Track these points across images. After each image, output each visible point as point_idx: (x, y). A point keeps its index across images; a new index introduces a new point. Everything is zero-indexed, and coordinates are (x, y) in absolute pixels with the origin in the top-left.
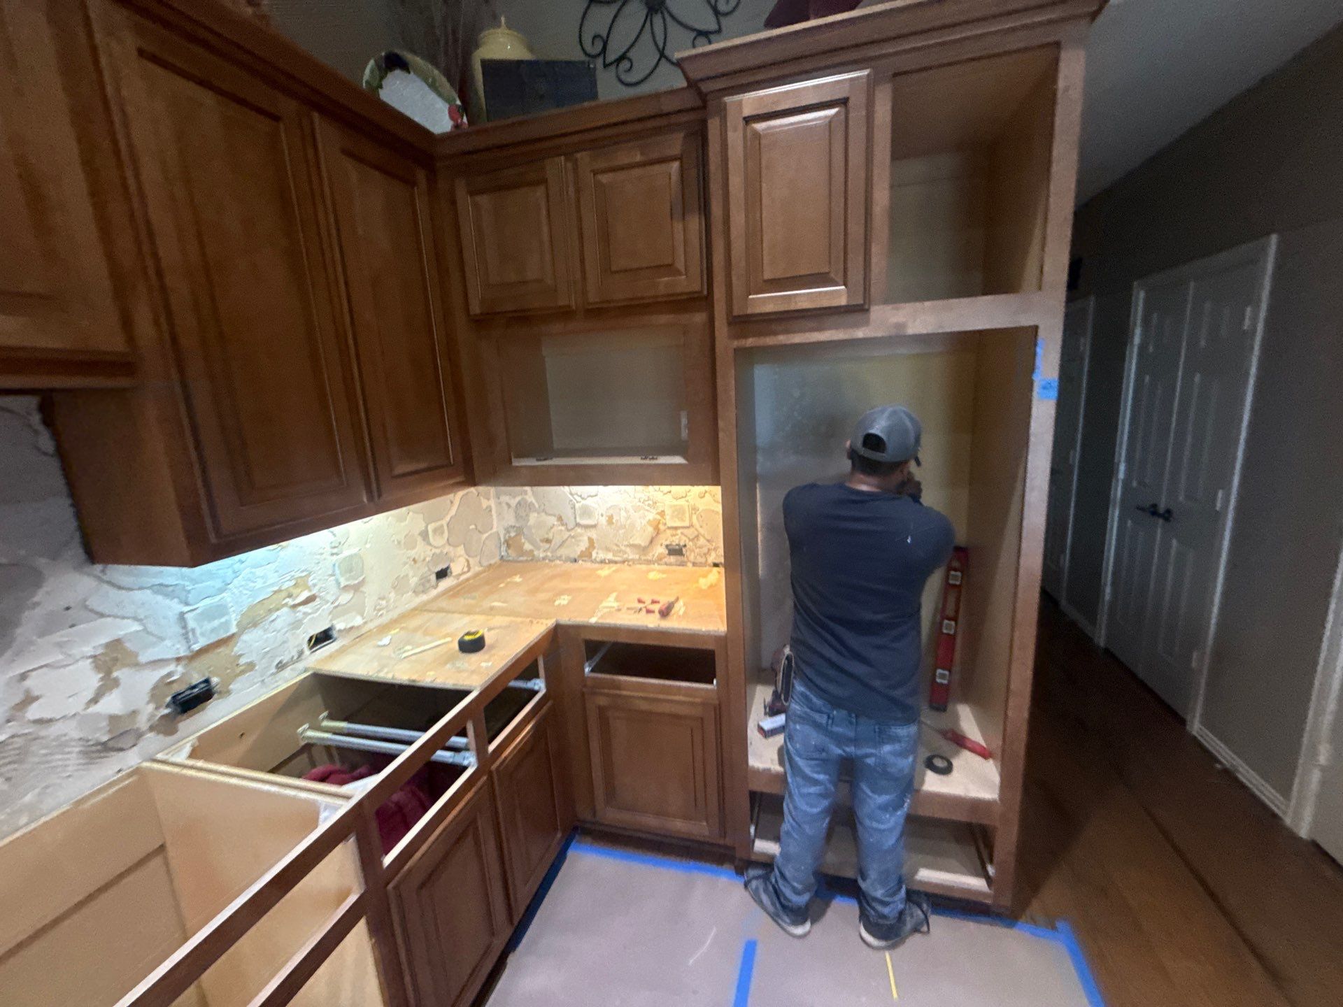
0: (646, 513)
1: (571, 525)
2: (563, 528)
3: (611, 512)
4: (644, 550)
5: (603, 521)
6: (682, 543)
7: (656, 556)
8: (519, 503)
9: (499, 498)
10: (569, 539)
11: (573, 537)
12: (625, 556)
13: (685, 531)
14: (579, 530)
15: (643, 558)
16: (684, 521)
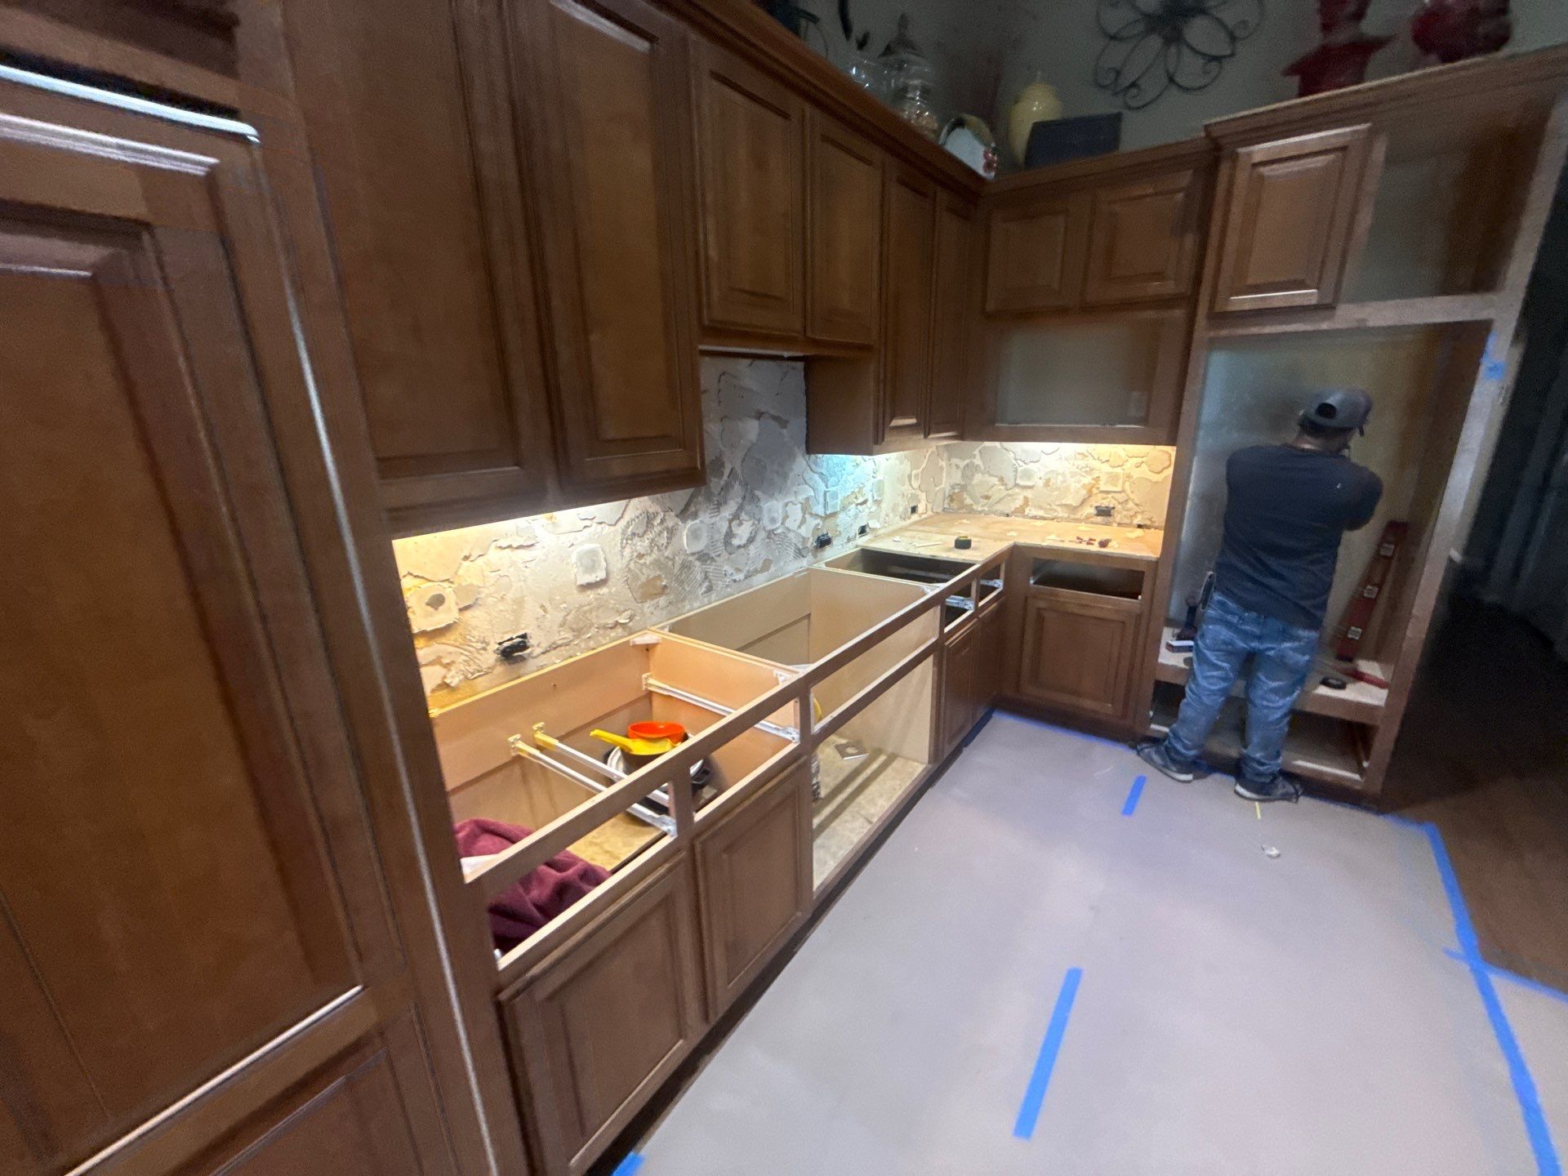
0: (1082, 478)
1: (1011, 484)
2: (1002, 488)
3: (1049, 475)
4: (1074, 509)
5: (1041, 483)
6: (1112, 506)
7: (1085, 514)
8: (967, 465)
9: (950, 460)
10: (1006, 497)
11: (1010, 495)
12: (1055, 514)
13: (1117, 496)
14: (1017, 490)
15: (1071, 516)
16: (1116, 486)
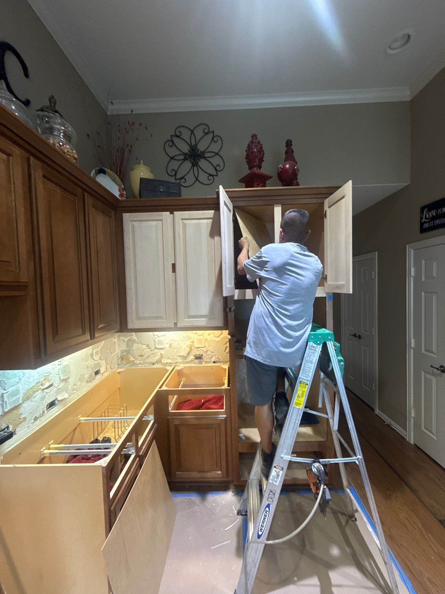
0: (186, 342)
1: (153, 348)
2: (149, 350)
3: (171, 342)
4: (185, 358)
5: (167, 346)
6: (201, 354)
7: (190, 359)
8: (129, 340)
9: (119, 338)
10: (152, 355)
11: (153, 354)
12: (177, 360)
13: (202, 349)
14: (156, 350)
15: (184, 361)
16: (202, 344)
